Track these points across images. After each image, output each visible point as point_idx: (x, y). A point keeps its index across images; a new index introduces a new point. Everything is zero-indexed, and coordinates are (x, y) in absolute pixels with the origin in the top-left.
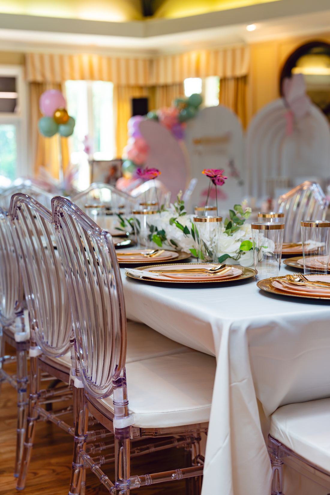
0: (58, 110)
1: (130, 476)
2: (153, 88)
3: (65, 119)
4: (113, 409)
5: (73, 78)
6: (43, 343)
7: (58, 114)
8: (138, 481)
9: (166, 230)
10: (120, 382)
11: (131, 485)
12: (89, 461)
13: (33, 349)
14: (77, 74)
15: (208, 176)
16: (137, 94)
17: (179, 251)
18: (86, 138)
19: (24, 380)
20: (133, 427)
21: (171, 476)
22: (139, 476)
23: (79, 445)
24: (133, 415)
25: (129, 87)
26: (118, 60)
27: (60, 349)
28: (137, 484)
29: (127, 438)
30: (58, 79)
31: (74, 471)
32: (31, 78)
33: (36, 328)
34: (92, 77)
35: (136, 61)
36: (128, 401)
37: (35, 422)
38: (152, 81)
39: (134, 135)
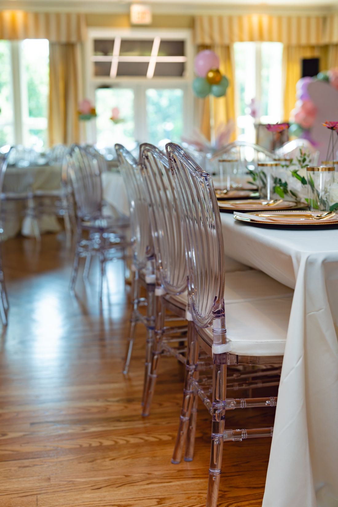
0: (211, 71)
1: (226, 398)
2: (325, 48)
3: (217, 79)
4: (213, 336)
5: (241, 40)
6: (166, 282)
7: (211, 75)
8: (234, 404)
9: (288, 182)
10: (220, 313)
11: (226, 406)
12: (196, 387)
13: (158, 288)
14: (246, 35)
15: (329, 128)
16: (308, 54)
17: (298, 202)
18: (253, 101)
19: (152, 318)
20: (230, 354)
21: (265, 402)
22: (235, 399)
23: (190, 373)
24: (230, 342)
25: (300, 47)
26: (289, 19)
27: (179, 288)
28: (233, 406)
29: (223, 363)
30: (226, 41)
31: (185, 396)
32: (199, 41)
33: (161, 268)
34: (261, 38)
35: (308, 19)
36: (226, 330)
37: (159, 356)
38: (325, 40)
39: (302, 97)
